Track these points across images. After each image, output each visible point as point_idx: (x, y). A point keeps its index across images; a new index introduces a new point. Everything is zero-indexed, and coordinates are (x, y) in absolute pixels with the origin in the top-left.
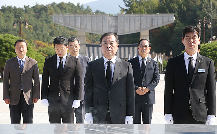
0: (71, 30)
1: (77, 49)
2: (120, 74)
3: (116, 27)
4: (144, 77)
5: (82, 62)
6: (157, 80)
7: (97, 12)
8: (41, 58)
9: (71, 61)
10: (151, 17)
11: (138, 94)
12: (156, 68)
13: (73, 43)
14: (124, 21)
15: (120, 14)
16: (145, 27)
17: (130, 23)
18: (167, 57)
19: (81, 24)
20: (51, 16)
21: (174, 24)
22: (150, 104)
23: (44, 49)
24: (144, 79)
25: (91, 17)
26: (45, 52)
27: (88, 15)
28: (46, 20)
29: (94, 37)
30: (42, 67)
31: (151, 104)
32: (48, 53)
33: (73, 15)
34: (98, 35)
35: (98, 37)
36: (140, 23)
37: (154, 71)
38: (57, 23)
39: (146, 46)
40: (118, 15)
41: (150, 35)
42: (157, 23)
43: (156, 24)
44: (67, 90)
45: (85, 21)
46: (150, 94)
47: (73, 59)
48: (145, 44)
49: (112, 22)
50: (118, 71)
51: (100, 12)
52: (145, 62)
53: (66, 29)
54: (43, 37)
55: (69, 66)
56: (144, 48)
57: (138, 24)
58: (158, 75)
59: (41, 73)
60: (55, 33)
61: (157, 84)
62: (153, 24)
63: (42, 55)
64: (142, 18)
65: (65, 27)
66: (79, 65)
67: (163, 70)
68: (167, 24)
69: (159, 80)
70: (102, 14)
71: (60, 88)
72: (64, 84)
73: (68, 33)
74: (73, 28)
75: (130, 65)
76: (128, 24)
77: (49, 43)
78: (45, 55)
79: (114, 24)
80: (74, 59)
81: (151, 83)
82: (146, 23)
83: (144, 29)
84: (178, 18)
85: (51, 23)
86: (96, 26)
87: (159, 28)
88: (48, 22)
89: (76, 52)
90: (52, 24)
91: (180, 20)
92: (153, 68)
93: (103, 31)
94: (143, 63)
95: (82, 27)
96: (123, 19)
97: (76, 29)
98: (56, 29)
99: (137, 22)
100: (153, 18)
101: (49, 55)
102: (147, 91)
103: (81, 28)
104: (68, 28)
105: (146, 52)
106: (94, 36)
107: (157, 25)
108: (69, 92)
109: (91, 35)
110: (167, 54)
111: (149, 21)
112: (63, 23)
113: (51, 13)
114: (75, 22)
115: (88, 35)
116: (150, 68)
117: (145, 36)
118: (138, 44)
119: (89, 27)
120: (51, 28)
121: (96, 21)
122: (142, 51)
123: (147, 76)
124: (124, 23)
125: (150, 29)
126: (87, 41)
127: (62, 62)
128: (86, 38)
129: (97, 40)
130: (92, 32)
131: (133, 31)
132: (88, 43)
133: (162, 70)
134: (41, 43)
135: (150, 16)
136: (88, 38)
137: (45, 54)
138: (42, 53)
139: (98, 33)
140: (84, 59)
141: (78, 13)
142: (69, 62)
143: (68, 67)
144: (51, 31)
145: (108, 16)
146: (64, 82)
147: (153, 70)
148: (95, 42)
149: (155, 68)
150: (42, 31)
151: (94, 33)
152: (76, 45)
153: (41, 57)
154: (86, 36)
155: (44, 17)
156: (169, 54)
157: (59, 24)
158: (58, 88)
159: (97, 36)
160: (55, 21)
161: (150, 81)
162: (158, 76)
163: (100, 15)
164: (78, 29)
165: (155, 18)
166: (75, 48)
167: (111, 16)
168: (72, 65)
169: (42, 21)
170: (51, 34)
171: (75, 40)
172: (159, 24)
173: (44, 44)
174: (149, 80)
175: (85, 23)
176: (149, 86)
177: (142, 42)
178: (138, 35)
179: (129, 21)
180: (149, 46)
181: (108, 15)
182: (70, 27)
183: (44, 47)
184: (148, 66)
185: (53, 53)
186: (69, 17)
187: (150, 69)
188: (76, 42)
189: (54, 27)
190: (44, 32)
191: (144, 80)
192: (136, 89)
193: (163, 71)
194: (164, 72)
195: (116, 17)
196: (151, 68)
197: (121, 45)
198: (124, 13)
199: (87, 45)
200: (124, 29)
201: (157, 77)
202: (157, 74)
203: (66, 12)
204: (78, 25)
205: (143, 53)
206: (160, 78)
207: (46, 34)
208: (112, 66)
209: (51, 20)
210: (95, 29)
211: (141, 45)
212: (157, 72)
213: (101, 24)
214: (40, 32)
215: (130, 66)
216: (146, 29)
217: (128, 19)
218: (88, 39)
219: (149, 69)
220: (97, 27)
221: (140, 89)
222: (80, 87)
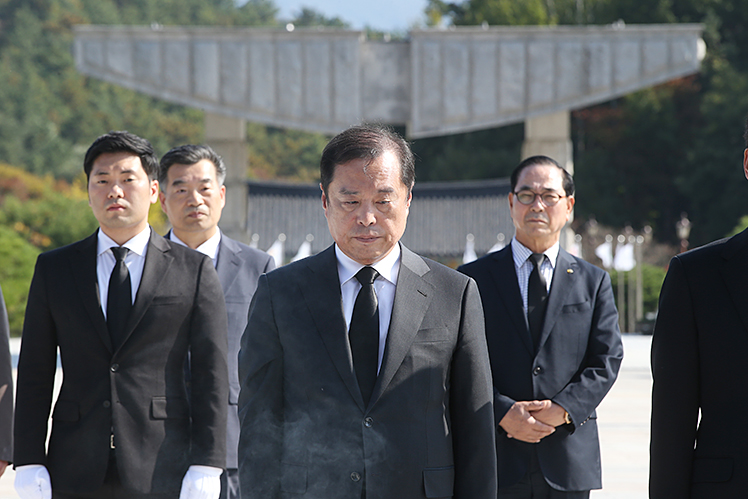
0: (170, 108)
1: (206, 203)
2: (424, 332)
3: (403, 94)
4: (541, 352)
5: (237, 271)
6: (608, 365)
7: (306, 18)
8: (16, 254)
9: (172, 269)
10: (578, 46)
11: (512, 438)
12: (603, 303)
13: (190, 169)
14: (442, 67)
15: (423, 27)
16: (548, 96)
17: (471, 73)
18: (663, 251)
19: (222, 80)
20: (66, 36)
21: (702, 80)
22: (572, 487)
23: (35, 207)
24: (540, 360)
25: (274, 42)
26: (38, 223)
27: (260, 35)
28: (39, 60)
29: (286, 147)
30: (22, 300)
31: (581, 489)
32: (52, 228)
33: (178, 36)
34: (311, 136)
35: (311, 149)
36: (521, 74)
37: (590, 321)
38: (96, 74)
39: (547, 194)
40: (411, 34)
41: (574, 138)
42: (614, 72)
43: (606, 81)
44: (152, 417)
45: (243, 65)
46: (574, 437)
47: (183, 259)
48: (547, 185)
49: (381, 70)
50: (412, 318)
51: (322, 21)
52: (547, 275)
53: (144, 107)
54: (29, 143)
55: (161, 293)
56: (541, 205)
57: (512, 77)
58: (613, 341)
59: (15, 334)
60: (91, 124)
61: (607, 386)
62: (594, 80)
63: (19, 241)
64: (534, 49)
65: (139, 94)
66: (210, 288)
67: (645, 314)
68: (662, 78)
69: (617, 363)
70: (332, 29)
71: (118, 406)
72: (133, 383)
73: (158, 127)
74: (184, 100)
75: (470, 287)
76: (464, 79)
77: (58, 178)
78: (37, 238)
79: (391, 80)
80: (187, 257)
81: (576, 378)
82: (557, 73)
83: (542, 107)
84: (723, 48)
85: (70, 75)
86: (297, 90)
87: (620, 101)
88: (50, 69)
89: (201, 217)
90: (73, 79)
91: (730, 58)
92: (589, 305)
93: (333, 113)
94: (535, 277)
95: (229, 96)
96: (436, 58)
97: (196, 105)
98: (93, 105)
99: (507, 72)
100: (593, 47)
101: (55, 237)
102: (559, 418)
103: (222, 102)
104: (155, 101)
105: (549, 224)
106: (289, 141)
107: (614, 83)
108: (159, 427)
109: (276, 138)
110: (665, 235)
111: (570, 65)
112: (130, 74)
113: (67, 24)
114: (192, 70)
115: (261, 136)
116: (570, 301)
117: (551, 141)
118: (508, 181)
119: (262, 98)
120: (66, 98)
121: (298, 65)
122: (531, 218)
123: (557, 346)
124: (442, 77)
125: (578, 103)
126: (251, 164)
127: (124, 273)
128: (248, 152)
129: (306, 163)
130: (279, 123)
131: (487, 116)
132: (256, 179)
133: (639, 315)
134: (14, 180)
135: (573, 40)
136: (260, 151)
137: (39, 231)
138: (19, 226)
139: (309, 128)
140: (244, 262)
141: (207, 24)
142: (161, 274)
143: (156, 299)
144: (66, 113)
145: (362, 38)
146: (137, 374)
147: (589, 315)
148: (292, 171)
149: (599, 305)
150: (20, 116)
151: (292, 125)
152: (206, 181)
153: (16, 247)
154: (249, 140)
155: (28, 43)
156: (674, 231)
157: (109, 78)
158: (106, 404)
159: (305, 143)
160: (87, 63)
161: (574, 369)
162: (611, 347)
163: (321, 34)
164: (209, 108)
165: (600, 50)
166: (199, 197)
167: (374, 37)
168: (179, 285)
169: (19, 62)
170: (70, 132)
171: (200, 158)
172: (622, 78)
173: (30, 181)
174: (565, 364)
175: (243, 75)
176: (570, 393)
177: (529, 174)
178: (515, 134)
179: (465, 65)
180: (563, 193)
181: (357, 34)
182: (167, 96)
183: (33, 196)
184: (561, 292)
185: (77, 230)
186: (163, 45)
187: (571, 309)
188: (205, 169)
189: (82, 96)
190: (34, 120)
191: (542, 362)
192: (501, 410)
193: (645, 321)
194: (646, 327)
195: (402, 46)
196: (578, 306)
197: (429, 186)
198: (444, 23)
199: (255, 190)
200: (442, 106)
201: (605, 350)
202: (608, 333)
203: (143, 18)
204: (209, 83)
205: (534, 229)
206: (621, 355)
207: (44, 132)
208: (382, 296)
209: (66, 56)
210: (294, 106)
211: (526, 188)
212: (606, 322)
213: (325, 81)
214: (11, 122)
215: (469, 294)
216: (554, 105)
217: (465, 55)
218: (260, 159)
219: (566, 307)
220: (304, 93)
221: (522, 410)
222: (215, 399)
